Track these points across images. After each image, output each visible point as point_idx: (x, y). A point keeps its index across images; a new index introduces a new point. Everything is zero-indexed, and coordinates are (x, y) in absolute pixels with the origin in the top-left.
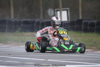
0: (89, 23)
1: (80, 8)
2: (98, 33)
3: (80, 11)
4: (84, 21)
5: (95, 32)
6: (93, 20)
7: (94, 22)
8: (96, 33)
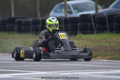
0: (23, 22)
1: (12, 4)
2: (35, 33)
3: (13, 8)
4: (17, 20)
5: (30, 32)
6: (28, 19)
7: (29, 20)
8: (32, 33)
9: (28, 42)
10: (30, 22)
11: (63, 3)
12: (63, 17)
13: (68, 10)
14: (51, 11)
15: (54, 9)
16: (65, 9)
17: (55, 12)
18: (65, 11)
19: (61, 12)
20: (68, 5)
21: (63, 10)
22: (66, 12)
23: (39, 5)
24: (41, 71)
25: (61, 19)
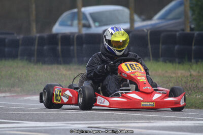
9: (15, 73)
10: (19, 40)
11: (76, 10)
12: (75, 33)
13: (84, 22)
14: (54, 23)
15: (60, 19)
16: (79, 20)
17: (62, 24)
18: (79, 24)
19: (71, 25)
20: (84, 14)
21: (76, 22)
22: (81, 26)
23: (34, 12)
24: (36, 121)
25: (71, 37)
